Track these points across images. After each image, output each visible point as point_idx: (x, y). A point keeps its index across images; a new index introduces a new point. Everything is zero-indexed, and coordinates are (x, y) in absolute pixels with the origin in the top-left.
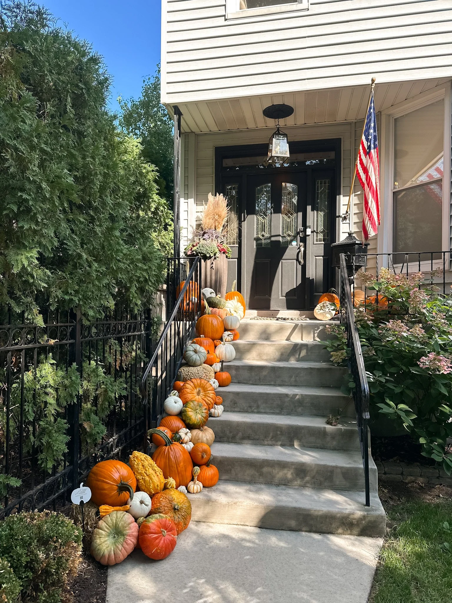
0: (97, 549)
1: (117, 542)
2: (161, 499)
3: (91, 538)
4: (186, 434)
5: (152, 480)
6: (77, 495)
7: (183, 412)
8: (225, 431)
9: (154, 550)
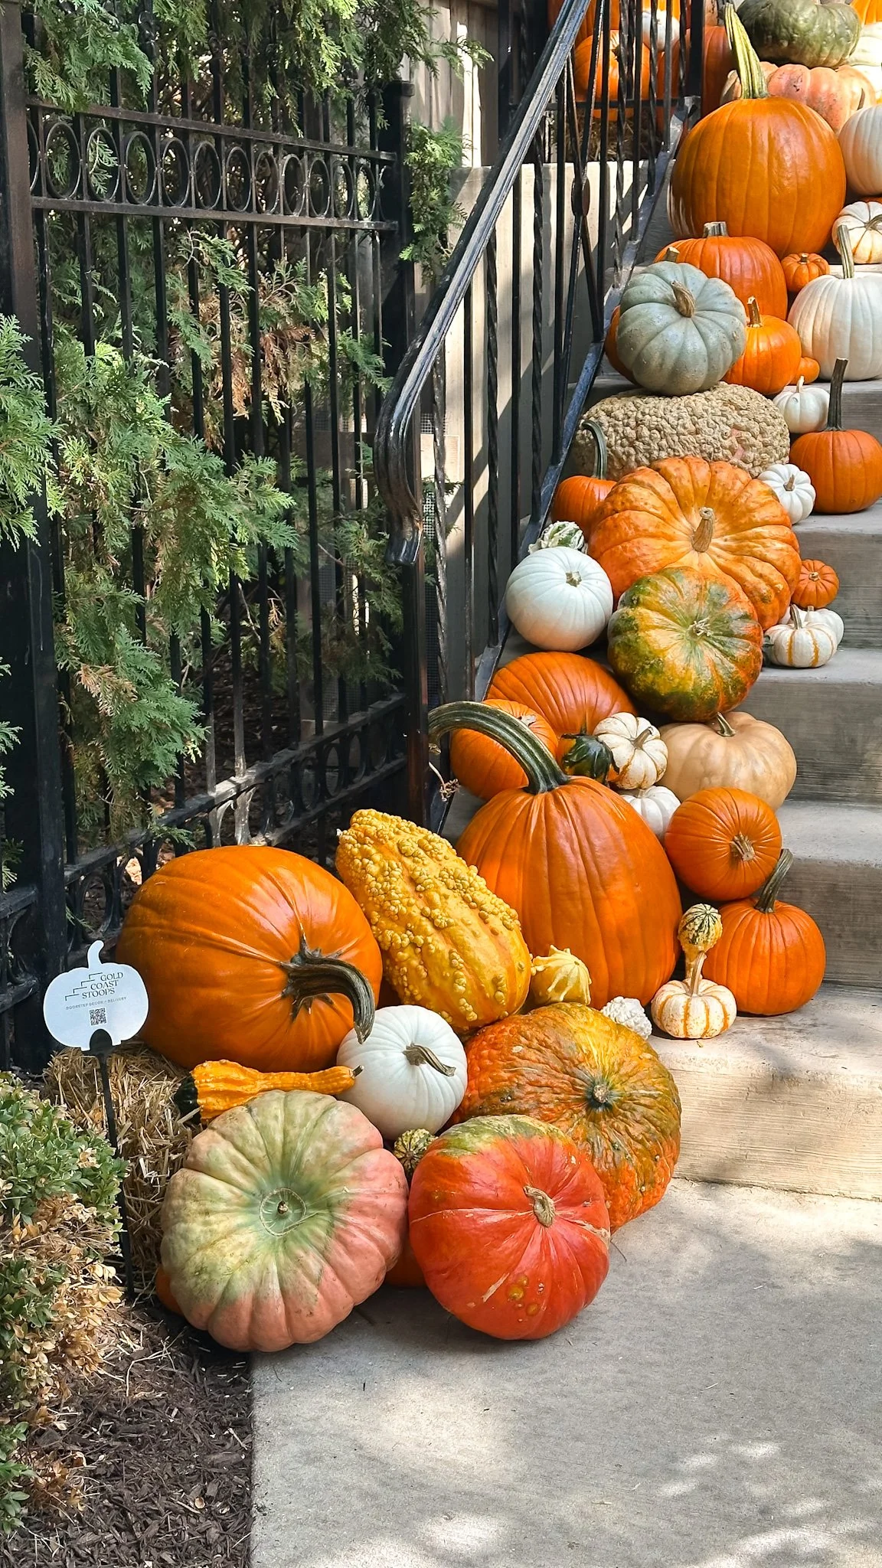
0: (191, 1269)
1: (295, 1239)
2: (517, 1049)
3: (155, 1221)
4: (638, 743)
5: (463, 955)
6: (73, 1001)
7: (617, 631)
8: (853, 741)
9: (493, 1289)
